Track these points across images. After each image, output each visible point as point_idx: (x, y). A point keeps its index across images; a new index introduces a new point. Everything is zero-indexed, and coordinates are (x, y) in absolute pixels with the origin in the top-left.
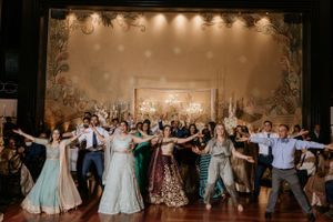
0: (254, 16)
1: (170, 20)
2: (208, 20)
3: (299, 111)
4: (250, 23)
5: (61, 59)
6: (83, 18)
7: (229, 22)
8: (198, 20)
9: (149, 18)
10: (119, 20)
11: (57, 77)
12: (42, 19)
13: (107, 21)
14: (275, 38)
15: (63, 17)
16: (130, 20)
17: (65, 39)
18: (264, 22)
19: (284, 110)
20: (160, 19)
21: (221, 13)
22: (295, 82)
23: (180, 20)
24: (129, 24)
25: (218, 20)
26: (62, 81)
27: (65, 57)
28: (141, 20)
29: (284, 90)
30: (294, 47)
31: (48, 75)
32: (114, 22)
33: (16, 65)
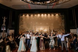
0: (55, 14)
2: (47, 15)
3: (64, 30)
4: (55, 15)
6: (26, 15)
7: (51, 15)
8: (45, 15)
9: (37, 15)
10: (32, 15)
11: (21, 26)
12: (19, 16)
13: (30, 16)
14: (59, 17)
15: (22, 15)
16: (34, 15)
17: (23, 19)
18: (57, 15)
19: (62, 30)
20: (39, 15)
21: (49, 14)
22: (63, 25)
23: (42, 15)
24: (34, 16)
25: (49, 15)
26: (22, 26)
27: (23, 22)
28: (36, 15)
30: (63, 19)
31: (20, 25)
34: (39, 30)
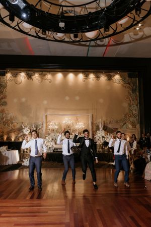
0: (112, 74)
1: (65, 76)
2: (87, 76)
3: (138, 126)
4: (110, 78)
5: (2, 98)
6: (15, 75)
7: (98, 77)
8: (81, 76)
9: (53, 75)
10: (36, 76)
13: (29, 77)
14: (123, 86)
15: (4, 74)
17: (5, 87)
18: (117, 77)
19: (130, 126)
20: (59, 76)
21: (93, 72)
22: (136, 110)
23: (71, 76)
24: (42, 79)
25: (92, 76)
26: (3, 111)
27: (4, 97)
28: (49, 76)
29: (129, 114)
30: (134, 91)
32: (33, 77)
34: (60, 125)
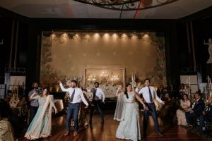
0: (142, 34)
1: (101, 36)
2: (120, 36)
3: (165, 78)
4: (140, 37)
5: (48, 56)
6: (59, 36)
7: (130, 37)
8: (115, 36)
9: (91, 35)
10: (77, 36)
11: (46, 64)
12: (39, 37)
13: (71, 37)
14: (151, 43)
15: (49, 35)
17: (50, 46)
18: (146, 36)
19: (158, 78)
20: (97, 36)
21: (126, 32)
22: (163, 64)
23: (106, 36)
24: (82, 38)
25: (124, 36)
26: (48, 66)
27: (50, 55)
28: (88, 36)
29: (157, 68)
30: (161, 48)
31: (41, 63)
32: (74, 37)
33: (25, 59)
34: (97, 78)
